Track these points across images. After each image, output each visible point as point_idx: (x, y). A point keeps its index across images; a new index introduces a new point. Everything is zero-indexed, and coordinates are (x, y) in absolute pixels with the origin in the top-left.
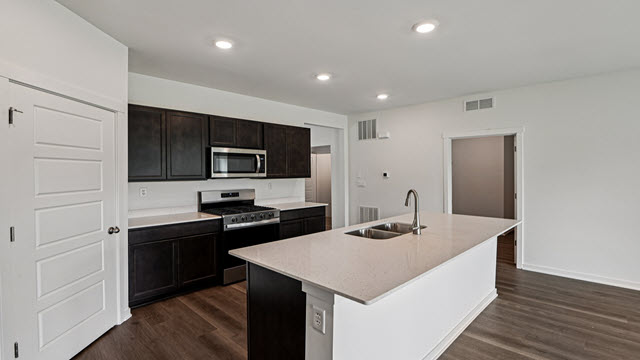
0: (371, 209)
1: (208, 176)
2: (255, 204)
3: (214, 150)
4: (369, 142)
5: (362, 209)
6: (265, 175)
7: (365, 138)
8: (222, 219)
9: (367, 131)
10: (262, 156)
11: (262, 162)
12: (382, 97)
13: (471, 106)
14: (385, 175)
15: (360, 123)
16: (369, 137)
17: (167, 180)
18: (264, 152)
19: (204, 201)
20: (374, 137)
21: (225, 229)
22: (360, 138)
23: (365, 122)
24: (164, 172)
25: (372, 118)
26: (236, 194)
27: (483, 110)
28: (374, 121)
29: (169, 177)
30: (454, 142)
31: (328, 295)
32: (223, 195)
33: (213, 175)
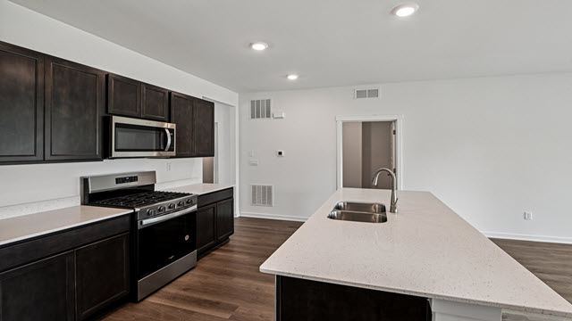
0: (264, 188)
1: (108, 156)
2: (156, 190)
3: (116, 119)
4: (262, 121)
5: (254, 187)
6: (174, 153)
7: (258, 117)
8: (135, 213)
9: (260, 110)
10: (171, 130)
11: (172, 138)
12: (292, 77)
13: (360, 94)
14: (280, 153)
15: (252, 102)
16: (263, 117)
17: (44, 161)
18: (173, 126)
20: (268, 116)
21: (139, 227)
22: (253, 117)
23: (258, 102)
24: (40, 150)
25: (266, 98)
26: (134, 179)
27: (370, 99)
28: (268, 101)
29: (48, 157)
30: (344, 124)
32: (119, 181)
33: (114, 154)
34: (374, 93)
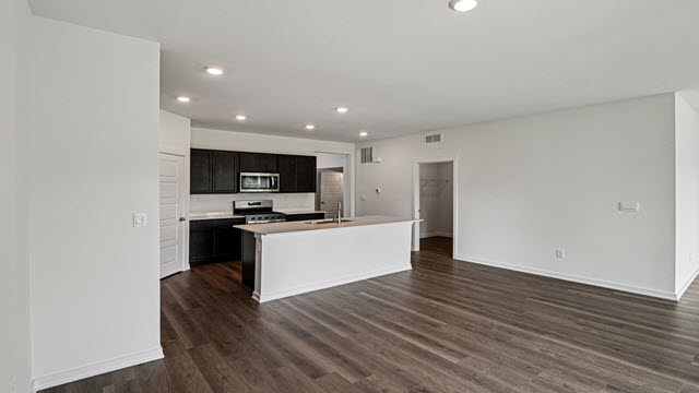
1: (238, 191)
2: (274, 210)
3: (242, 174)
4: (368, 165)
6: (277, 190)
7: (365, 162)
8: (245, 218)
9: (367, 156)
10: (275, 178)
11: (276, 182)
12: (363, 134)
13: (428, 139)
14: (377, 191)
15: (362, 150)
16: (368, 161)
17: (212, 193)
18: (278, 175)
19: (237, 207)
20: (371, 161)
22: (362, 162)
23: (365, 149)
25: (369, 146)
26: (259, 204)
27: (435, 143)
28: (371, 149)
29: (214, 191)
30: (421, 165)
31: (260, 234)
32: (250, 204)
33: (242, 190)
34: (437, 138)
